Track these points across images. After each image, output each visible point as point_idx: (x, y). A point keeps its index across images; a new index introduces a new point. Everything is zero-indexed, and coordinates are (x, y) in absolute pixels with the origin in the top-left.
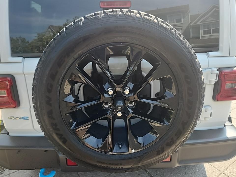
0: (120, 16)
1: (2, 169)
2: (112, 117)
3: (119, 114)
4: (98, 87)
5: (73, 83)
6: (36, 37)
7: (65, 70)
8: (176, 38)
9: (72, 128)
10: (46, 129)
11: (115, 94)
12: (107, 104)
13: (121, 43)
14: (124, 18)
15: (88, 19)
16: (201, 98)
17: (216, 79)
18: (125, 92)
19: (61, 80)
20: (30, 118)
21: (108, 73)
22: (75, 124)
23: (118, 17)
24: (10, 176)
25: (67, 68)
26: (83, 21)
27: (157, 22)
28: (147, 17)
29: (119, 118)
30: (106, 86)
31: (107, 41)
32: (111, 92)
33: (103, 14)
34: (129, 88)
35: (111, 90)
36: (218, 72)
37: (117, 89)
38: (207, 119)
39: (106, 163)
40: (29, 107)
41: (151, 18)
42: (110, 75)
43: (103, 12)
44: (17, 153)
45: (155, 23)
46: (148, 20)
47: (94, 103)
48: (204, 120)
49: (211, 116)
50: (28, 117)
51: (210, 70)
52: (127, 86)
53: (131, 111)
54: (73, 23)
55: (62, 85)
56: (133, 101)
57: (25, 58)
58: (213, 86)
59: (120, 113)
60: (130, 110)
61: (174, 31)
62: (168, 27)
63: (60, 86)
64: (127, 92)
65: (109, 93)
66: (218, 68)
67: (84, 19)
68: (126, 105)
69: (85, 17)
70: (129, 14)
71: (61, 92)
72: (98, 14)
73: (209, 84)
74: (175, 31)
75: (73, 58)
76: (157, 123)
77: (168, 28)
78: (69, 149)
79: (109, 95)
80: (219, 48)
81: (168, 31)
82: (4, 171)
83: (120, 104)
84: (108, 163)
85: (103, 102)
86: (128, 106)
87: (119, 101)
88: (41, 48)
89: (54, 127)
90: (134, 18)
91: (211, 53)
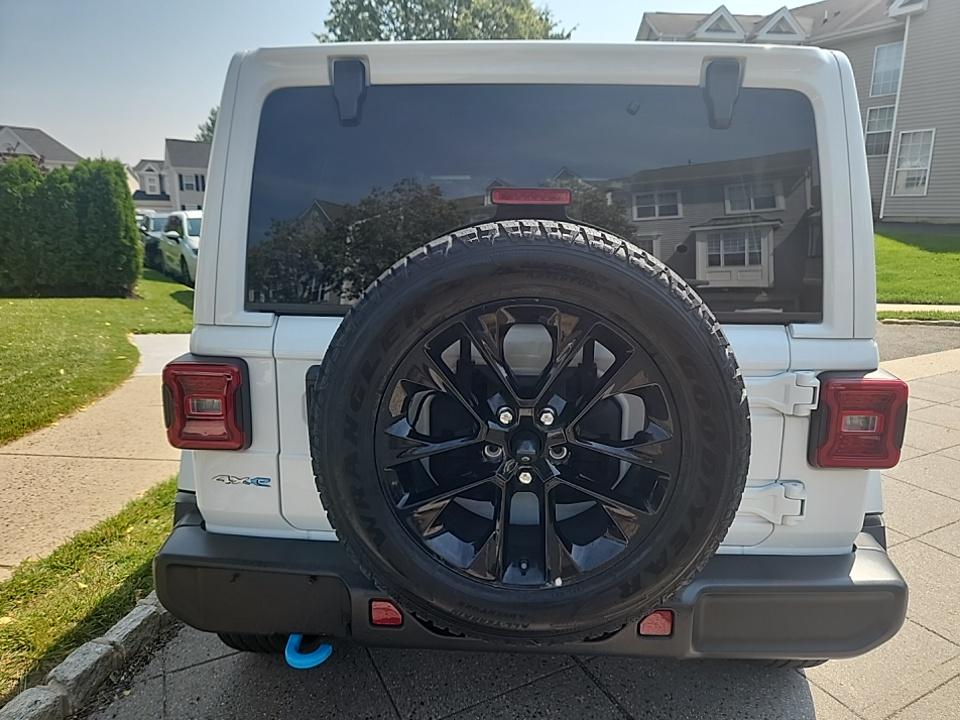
0: (537, 238)
1: (140, 659)
2: (507, 483)
3: (526, 478)
4: (474, 402)
5: (411, 389)
6: (267, 234)
7: (399, 357)
8: (670, 294)
9: (399, 506)
10: (335, 503)
11: (517, 424)
12: (493, 449)
13: (537, 300)
14: (546, 243)
15: (462, 242)
16: (738, 447)
17: (813, 402)
18: (542, 419)
19: (385, 380)
20: (274, 483)
21: (502, 369)
22: (407, 496)
23: (530, 242)
24: (167, 679)
25: (402, 352)
26: (450, 246)
27: (624, 255)
28: (601, 243)
29: (525, 488)
30: (494, 401)
31: (504, 294)
32: (506, 418)
33: (498, 234)
34: (555, 411)
35: (507, 413)
36: (817, 383)
37: (523, 412)
38: (791, 522)
39: (482, 609)
40: (277, 451)
41: (610, 247)
42: (505, 375)
43: (497, 228)
44: (231, 578)
45: (619, 258)
46: (604, 251)
47: (457, 443)
48: (782, 524)
49: (802, 513)
50: (269, 480)
51: (794, 375)
52: (549, 404)
53: (556, 472)
54: (425, 250)
55: (386, 393)
56: (563, 445)
57: (281, 317)
58: (806, 423)
59: (528, 474)
60: (553, 468)
61: (666, 278)
62: (651, 268)
63: (380, 396)
64: (547, 419)
65: (502, 420)
66: (819, 372)
67: (453, 241)
68: (544, 455)
69: (454, 238)
70: (557, 236)
71: (383, 410)
72: (487, 232)
73: (793, 415)
74: (670, 278)
75: (419, 329)
76: (624, 507)
77: (652, 272)
78: (389, 561)
79: (501, 424)
80: (822, 315)
81: (650, 278)
82: (148, 663)
83: (528, 449)
84: (488, 610)
85: (485, 443)
86: (550, 458)
87: (525, 442)
88: (283, 267)
89: (357, 497)
90: (570, 245)
91: (798, 329)
